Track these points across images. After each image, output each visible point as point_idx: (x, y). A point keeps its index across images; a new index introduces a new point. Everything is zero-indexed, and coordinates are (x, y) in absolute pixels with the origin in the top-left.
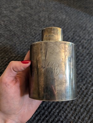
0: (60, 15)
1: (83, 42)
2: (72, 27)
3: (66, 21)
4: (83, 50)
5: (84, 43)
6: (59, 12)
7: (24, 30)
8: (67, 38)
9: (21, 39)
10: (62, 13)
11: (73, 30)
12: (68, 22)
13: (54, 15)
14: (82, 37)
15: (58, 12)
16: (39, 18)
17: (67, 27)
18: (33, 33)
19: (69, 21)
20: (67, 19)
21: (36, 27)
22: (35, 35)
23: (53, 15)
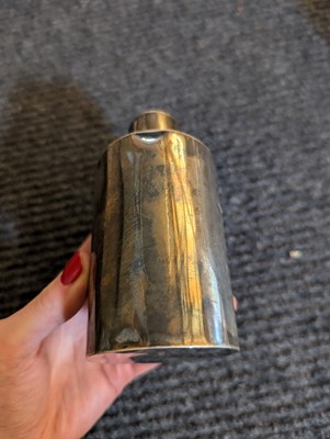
0: (274, 56)
1: (265, 188)
2: (276, 119)
3: (274, 88)
4: (238, 213)
5: (265, 195)
6: (282, 44)
7: (123, 53)
8: (224, 145)
9: (93, 74)
10: (287, 51)
11: (272, 129)
12: (277, 95)
13: (254, 46)
14: (276, 170)
15: (277, 41)
16: (198, 34)
17: (257, 110)
18: (139, 72)
19: (285, 93)
20: (283, 83)
21: (164, 58)
22: (138, 83)
23: (251, 43)
